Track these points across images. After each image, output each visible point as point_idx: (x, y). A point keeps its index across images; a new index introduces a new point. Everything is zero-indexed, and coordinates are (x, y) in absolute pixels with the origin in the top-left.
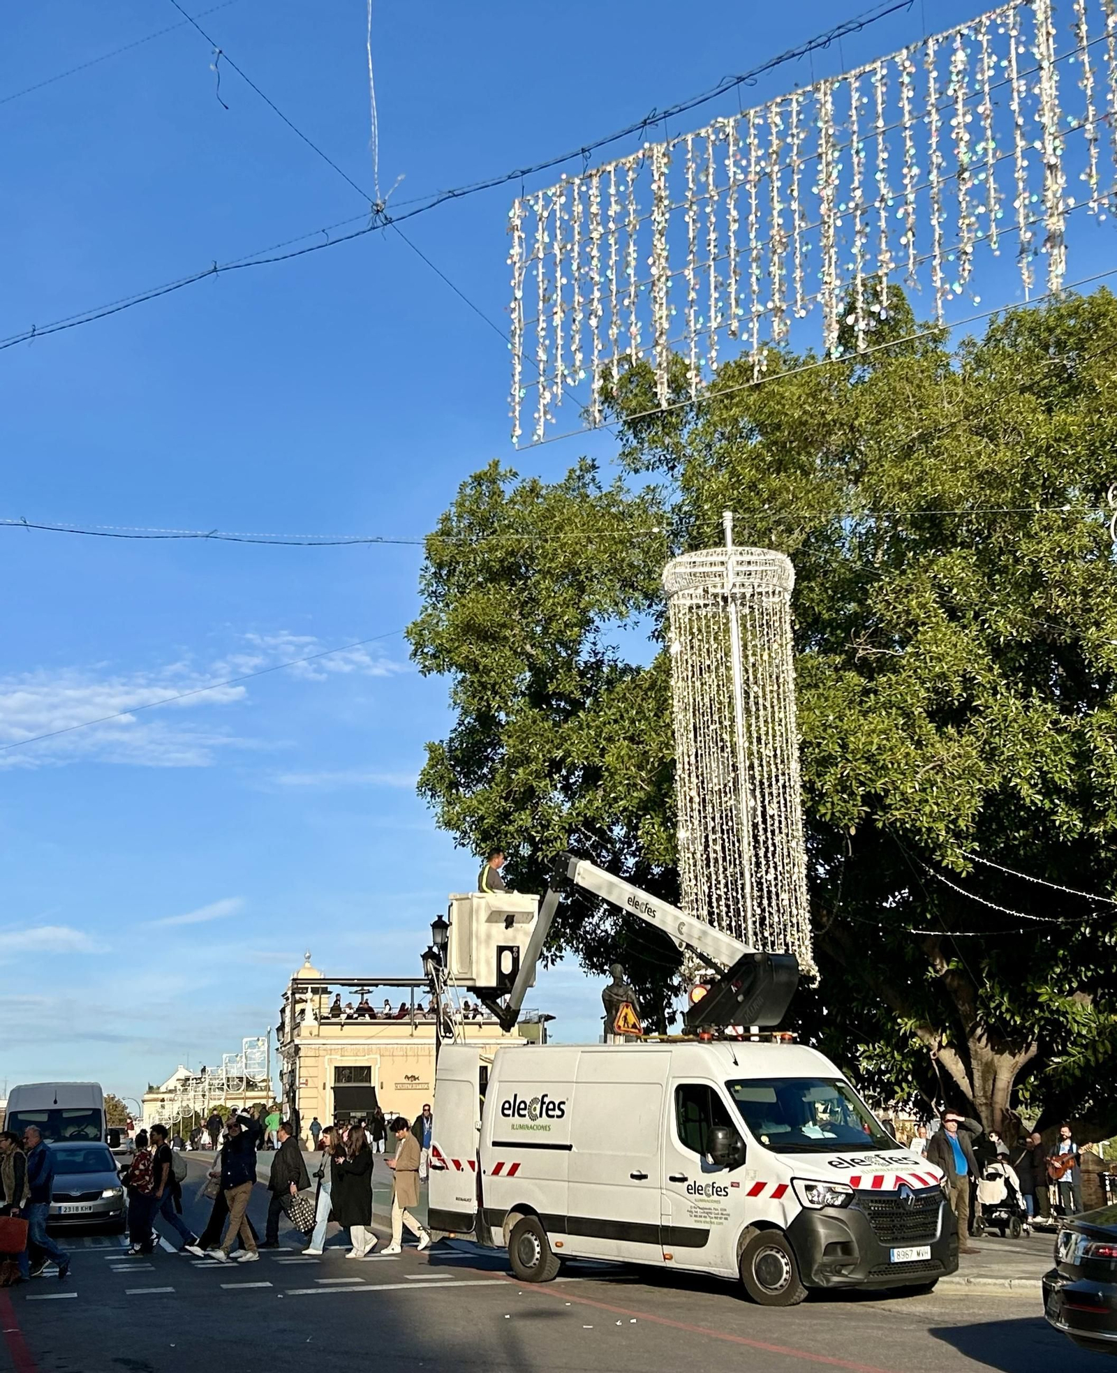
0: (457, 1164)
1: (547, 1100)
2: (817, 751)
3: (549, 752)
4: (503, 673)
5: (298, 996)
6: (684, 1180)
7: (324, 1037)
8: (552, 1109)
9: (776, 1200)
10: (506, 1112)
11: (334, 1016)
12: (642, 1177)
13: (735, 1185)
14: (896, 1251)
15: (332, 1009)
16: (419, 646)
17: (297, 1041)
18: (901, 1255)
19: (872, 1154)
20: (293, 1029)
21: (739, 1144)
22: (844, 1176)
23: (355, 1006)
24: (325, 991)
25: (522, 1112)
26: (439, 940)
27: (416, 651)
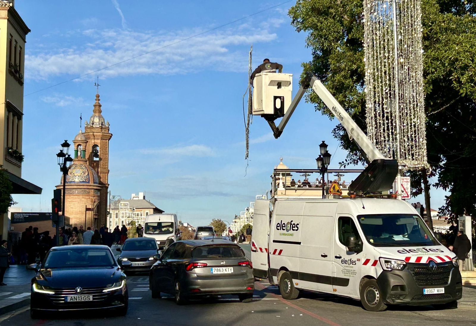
0: (261, 249)
1: (292, 223)
2: (460, 63)
3: (350, 66)
4: (329, 30)
5: (277, 177)
6: (340, 257)
7: (288, 195)
8: (294, 227)
9: (373, 267)
10: (278, 228)
11: (292, 186)
12: (325, 256)
13: (358, 260)
14: (426, 289)
15: (291, 183)
16: (295, 18)
17: (276, 197)
18: (427, 291)
19: (421, 247)
20: (275, 192)
21: (360, 243)
22: (403, 257)
23: (302, 181)
24: (289, 175)
25: (283, 228)
26: (323, 152)
27: (294, 20)
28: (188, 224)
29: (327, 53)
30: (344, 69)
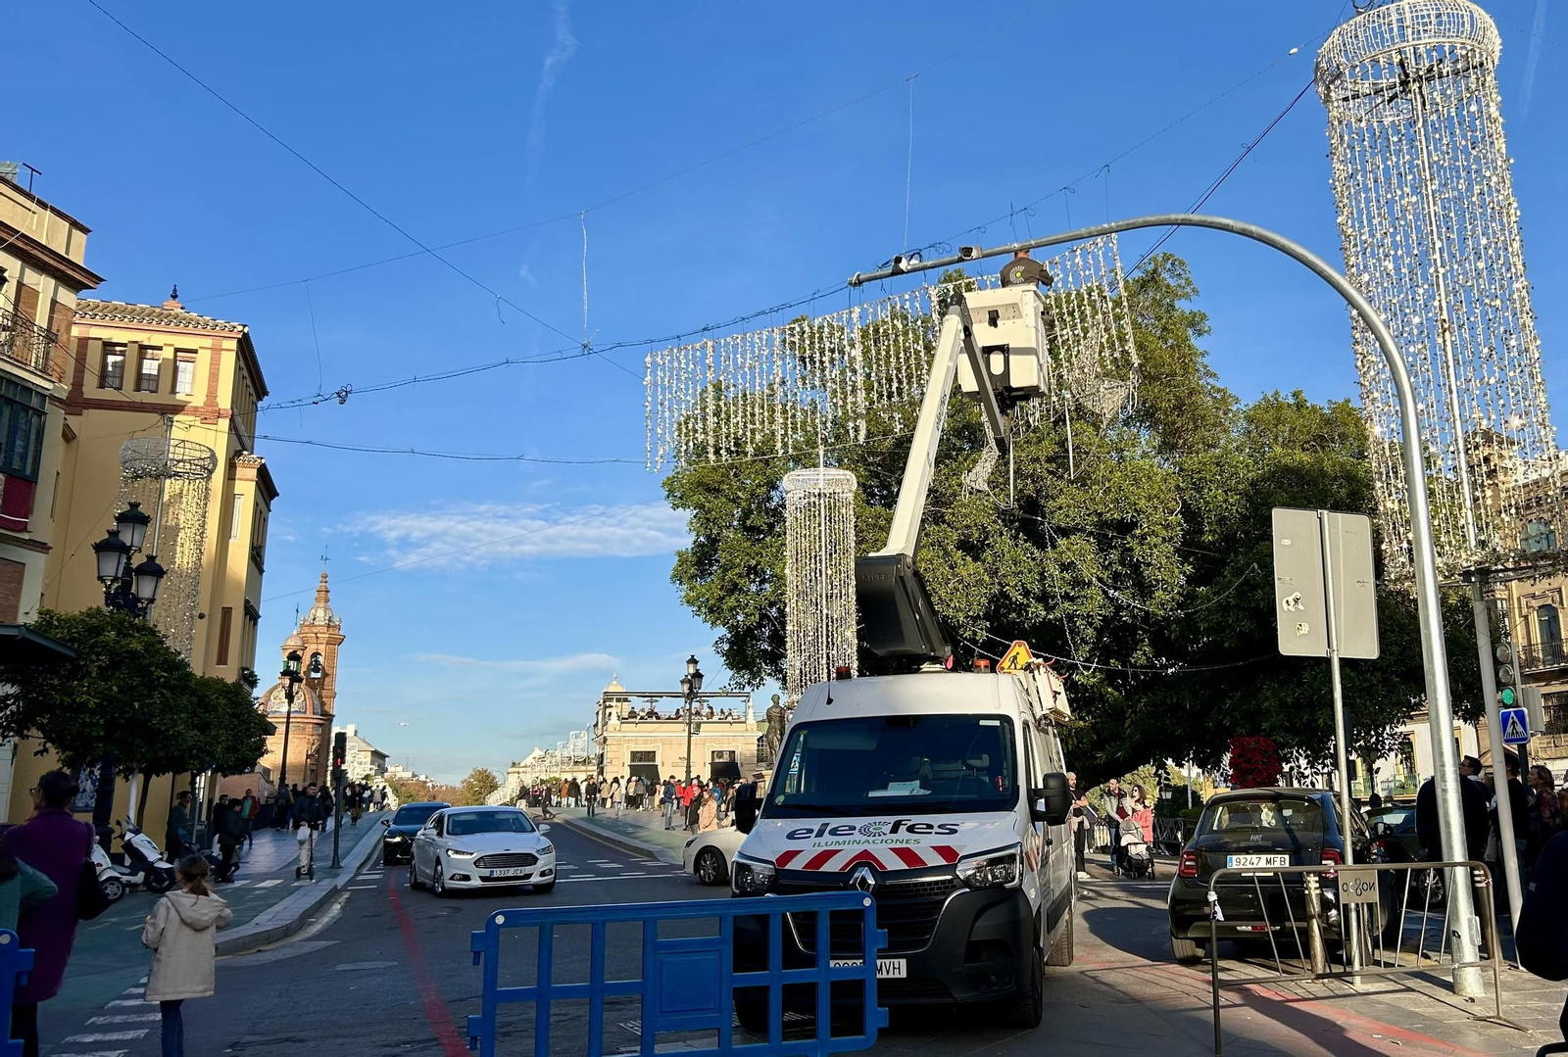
4: (720, 511)
5: (607, 704)
7: (624, 732)
11: (631, 717)
15: (630, 713)
16: (671, 492)
17: (605, 734)
20: (603, 726)
23: (647, 710)
24: (626, 700)
27: (669, 494)
28: (427, 778)
29: (713, 541)
30: (739, 565)
